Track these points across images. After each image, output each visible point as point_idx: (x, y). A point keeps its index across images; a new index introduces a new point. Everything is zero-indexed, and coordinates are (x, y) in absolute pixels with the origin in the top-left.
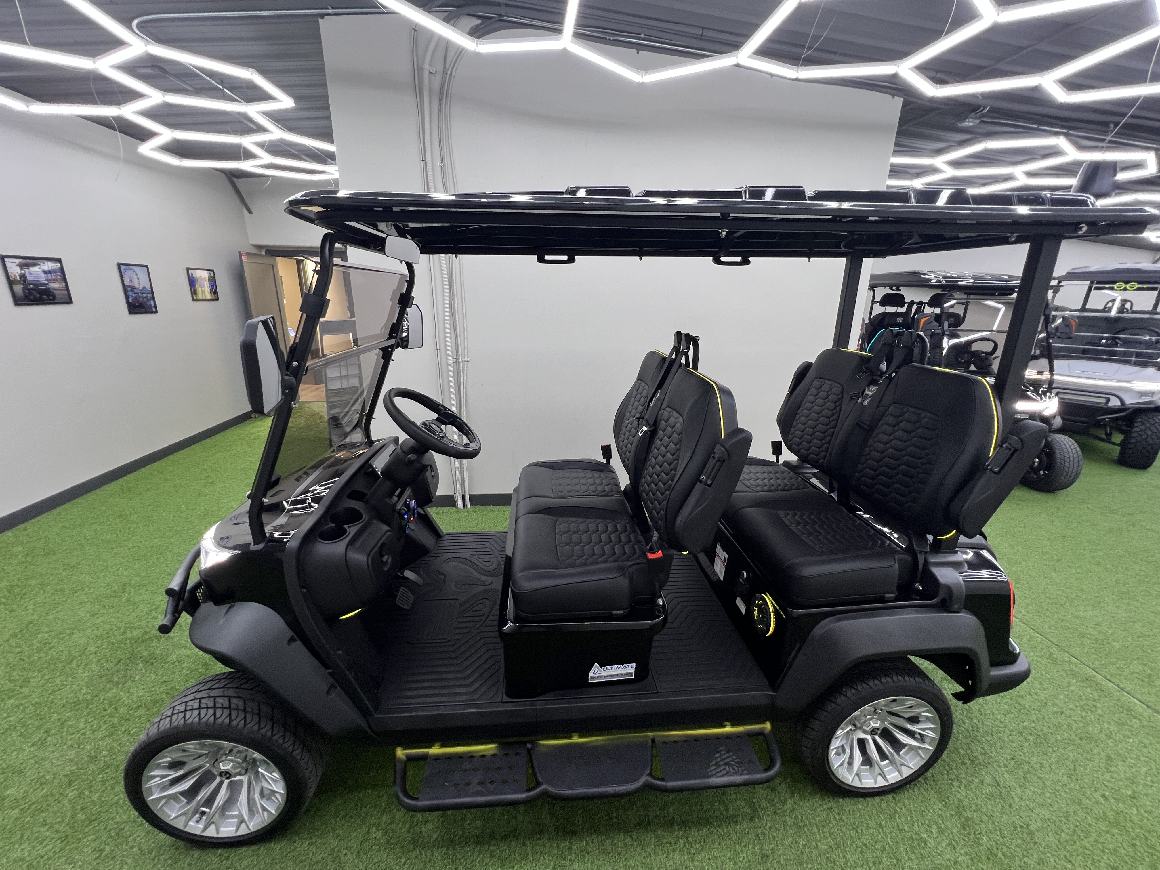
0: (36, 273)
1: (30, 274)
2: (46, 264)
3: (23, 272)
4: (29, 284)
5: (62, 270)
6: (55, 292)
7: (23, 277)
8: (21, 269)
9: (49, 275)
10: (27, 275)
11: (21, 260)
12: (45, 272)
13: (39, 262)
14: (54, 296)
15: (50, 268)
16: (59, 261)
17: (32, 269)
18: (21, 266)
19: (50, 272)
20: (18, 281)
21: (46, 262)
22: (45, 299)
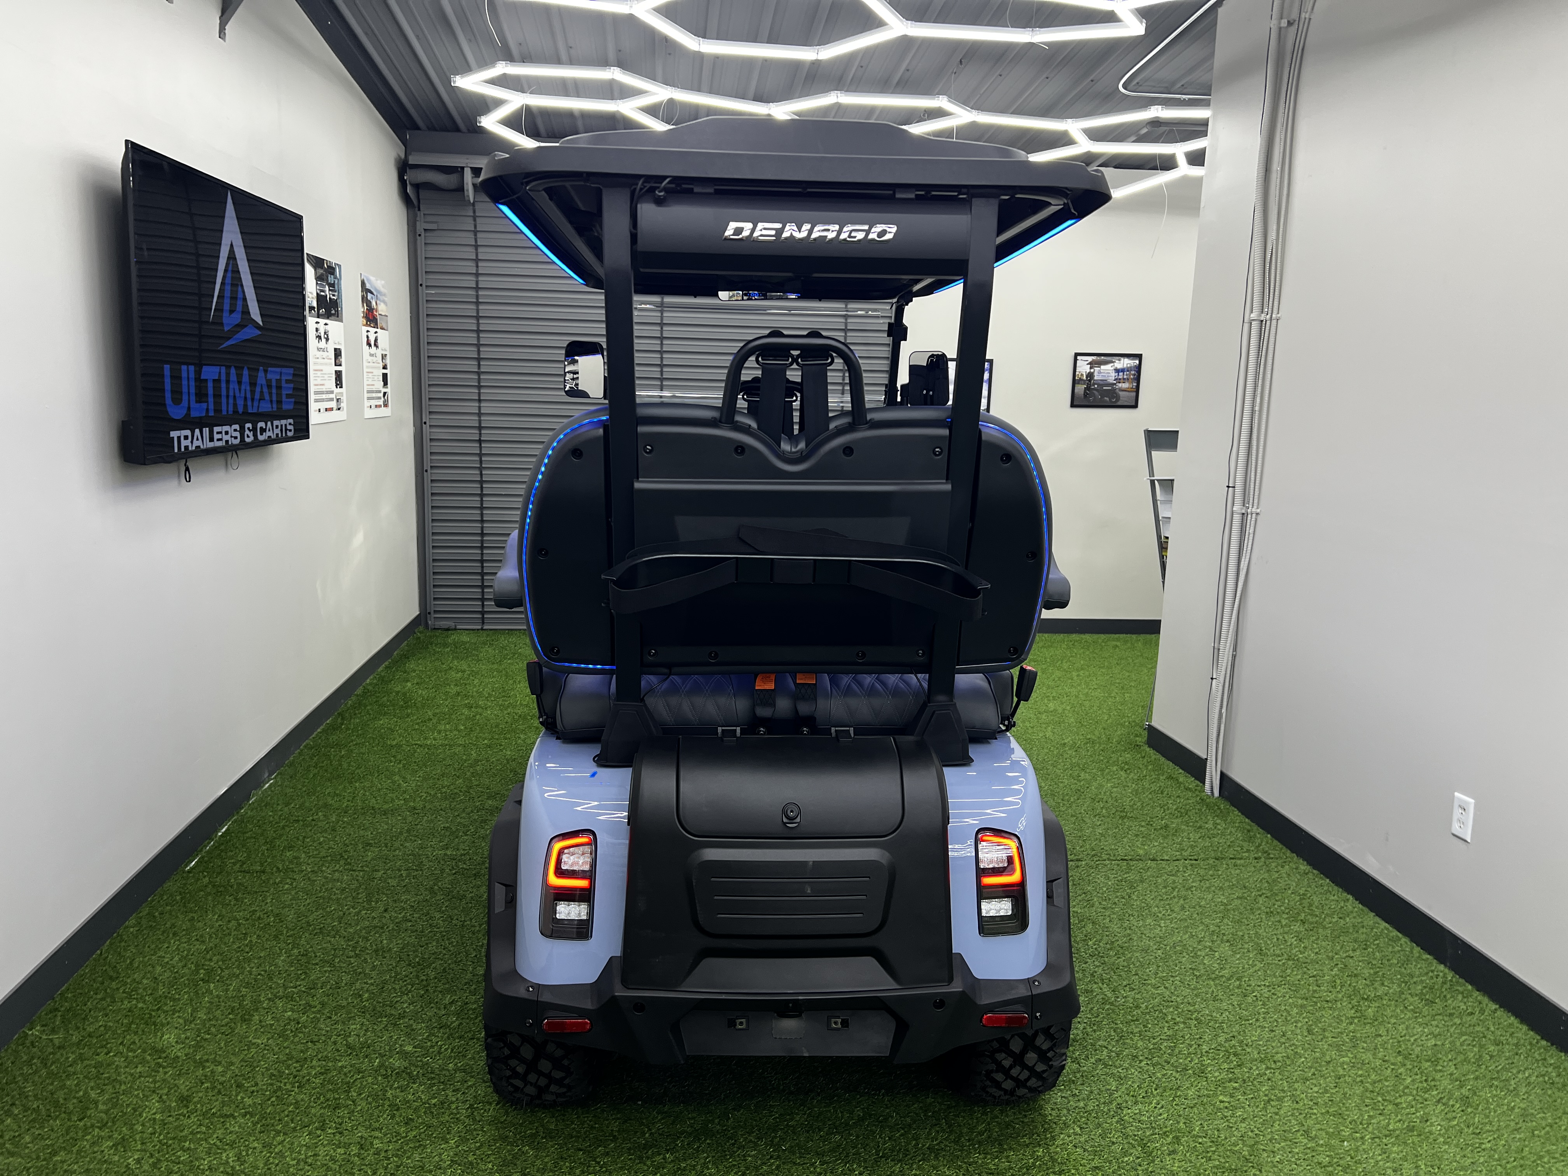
0: (1107, 372)
1: (1100, 372)
2: (1122, 362)
3: (1092, 370)
4: (1094, 384)
5: (1139, 368)
6: (1121, 393)
7: (1090, 375)
8: (1092, 368)
9: (1121, 374)
10: (1096, 374)
11: (1094, 358)
12: (1117, 371)
13: (1114, 359)
14: (1118, 398)
15: (1125, 366)
16: (1139, 357)
17: (1102, 367)
18: (1092, 364)
19: (1123, 370)
20: (1083, 380)
21: (1122, 359)
22: (1106, 401)
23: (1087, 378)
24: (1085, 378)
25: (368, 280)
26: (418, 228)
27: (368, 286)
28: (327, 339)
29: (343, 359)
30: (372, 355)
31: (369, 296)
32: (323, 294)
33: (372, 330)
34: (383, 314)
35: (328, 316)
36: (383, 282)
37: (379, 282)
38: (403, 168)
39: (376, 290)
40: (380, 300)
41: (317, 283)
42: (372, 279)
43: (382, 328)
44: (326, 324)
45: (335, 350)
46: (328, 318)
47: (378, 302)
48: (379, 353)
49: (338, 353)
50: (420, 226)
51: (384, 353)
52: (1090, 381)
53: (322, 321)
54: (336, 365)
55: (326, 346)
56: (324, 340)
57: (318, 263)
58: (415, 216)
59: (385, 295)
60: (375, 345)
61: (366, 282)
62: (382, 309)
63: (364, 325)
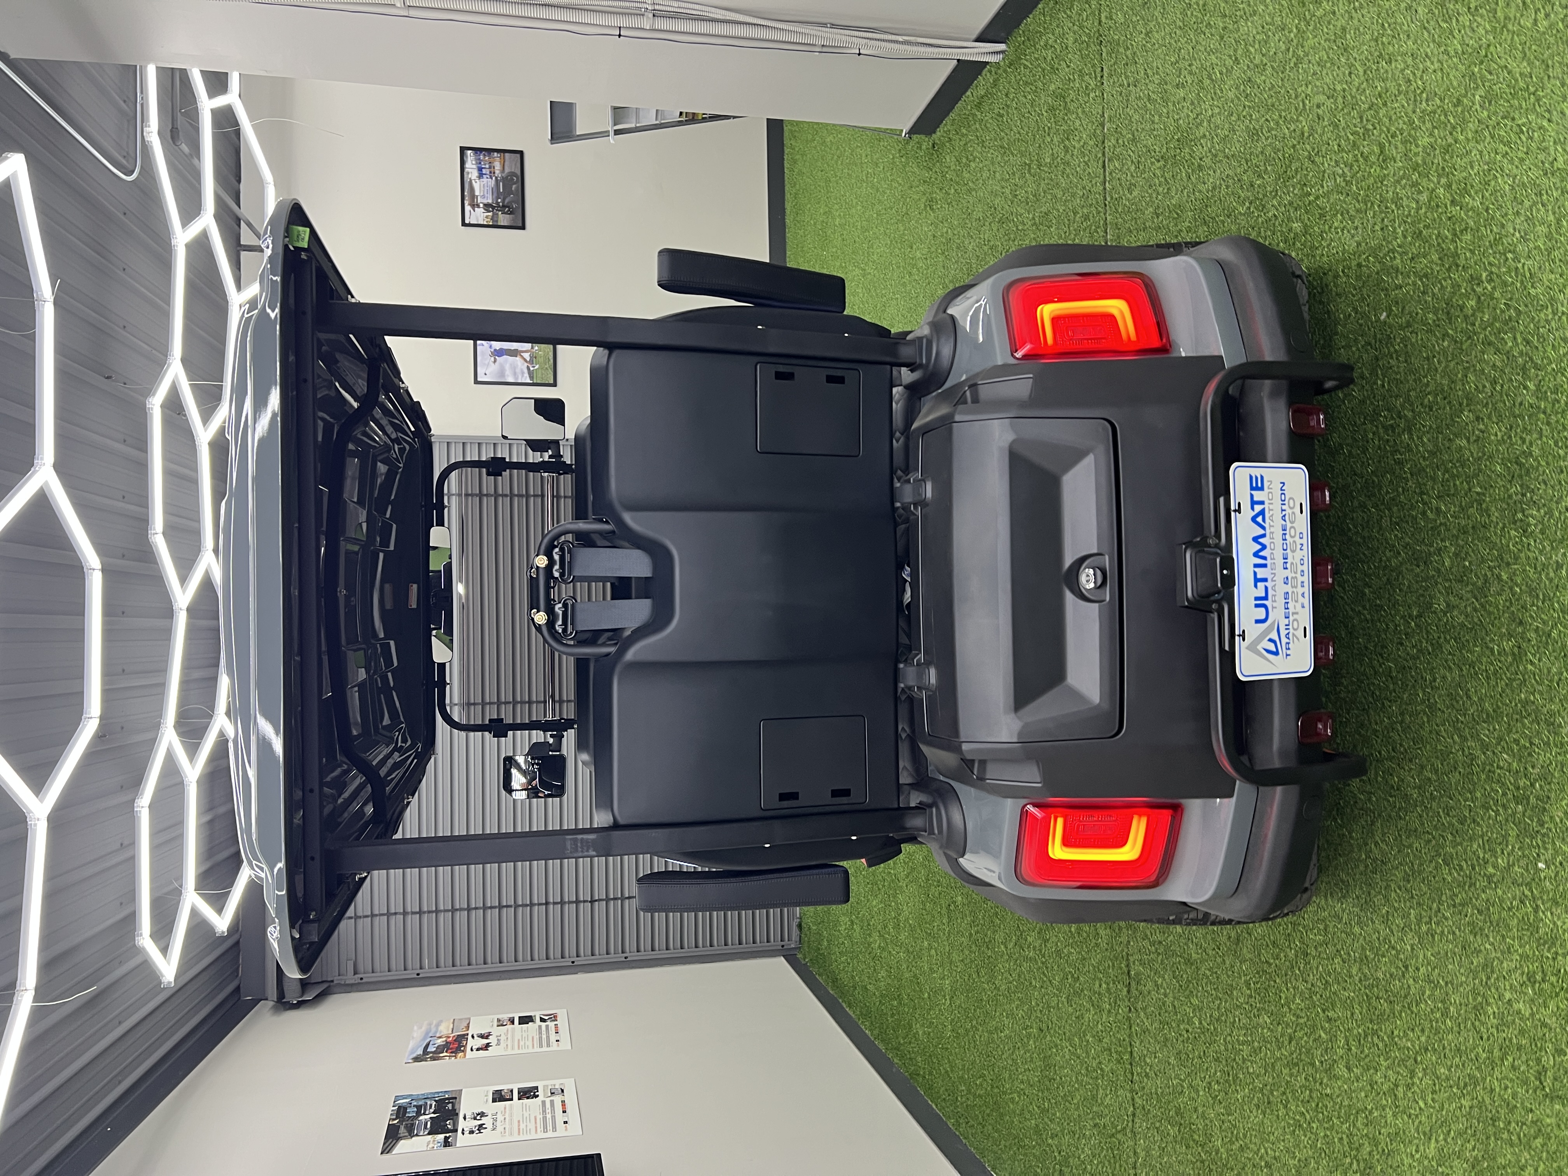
0: (483, 189)
1: (483, 197)
2: (470, 170)
3: (481, 205)
4: (498, 203)
5: (477, 150)
6: (507, 170)
7: (487, 206)
8: (478, 206)
9: (484, 171)
10: (485, 201)
11: (466, 203)
12: (481, 176)
13: (467, 180)
14: (512, 174)
15: (474, 166)
16: (463, 150)
17: (477, 193)
18: (474, 206)
19: (480, 169)
20: (493, 216)
21: (466, 170)
22: (517, 189)
23: (489, 212)
24: (491, 214)
25: (412, 1052)
26: (352, 982)
27: (420, 1052)
28: (482, 1114)
29: (505, 1087)
30: (498, 1044)
31: (431, 1049)
32: (429, 1126)
33: (471, 1043)
34: (451, 1026)
35: (453, 1114)
36: (415, 1028)
37: (415, 1035)
38: (283, 1004)
39: (424, 1039)
40: (436, 1032)
41: (417, 1135)
42: (411, 1045)
43: (468, 1027)
44: (465, 1118)
45: (494, 1101)
46: (457, 1114)
47: (438, 1035)
48: (496, 1031)
49: (499, 1097)
50: (351, 979)
51: (496, 1023)
52: (493, 208)
53: (462, 1124)
54: (512, 1100)
55: (490, 1116)
56: (484, 1120)
57: (392, 1136)
58: (339, 984)
59: (430, 1024)
60: (487, 1037)
61: (414, 1055)
62: (446, 1030)
63: (465, 1055)
